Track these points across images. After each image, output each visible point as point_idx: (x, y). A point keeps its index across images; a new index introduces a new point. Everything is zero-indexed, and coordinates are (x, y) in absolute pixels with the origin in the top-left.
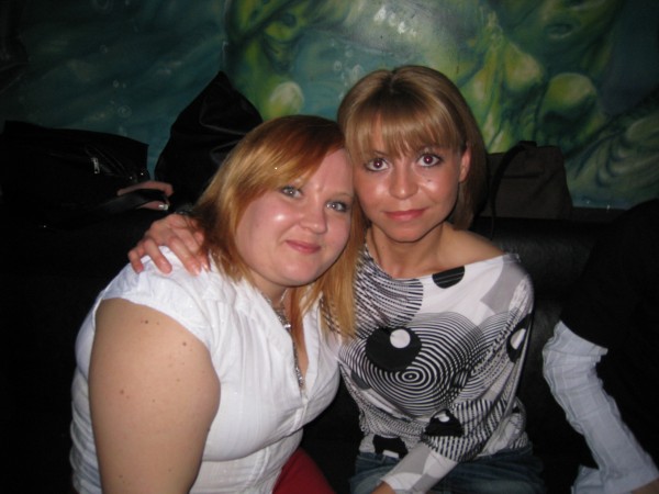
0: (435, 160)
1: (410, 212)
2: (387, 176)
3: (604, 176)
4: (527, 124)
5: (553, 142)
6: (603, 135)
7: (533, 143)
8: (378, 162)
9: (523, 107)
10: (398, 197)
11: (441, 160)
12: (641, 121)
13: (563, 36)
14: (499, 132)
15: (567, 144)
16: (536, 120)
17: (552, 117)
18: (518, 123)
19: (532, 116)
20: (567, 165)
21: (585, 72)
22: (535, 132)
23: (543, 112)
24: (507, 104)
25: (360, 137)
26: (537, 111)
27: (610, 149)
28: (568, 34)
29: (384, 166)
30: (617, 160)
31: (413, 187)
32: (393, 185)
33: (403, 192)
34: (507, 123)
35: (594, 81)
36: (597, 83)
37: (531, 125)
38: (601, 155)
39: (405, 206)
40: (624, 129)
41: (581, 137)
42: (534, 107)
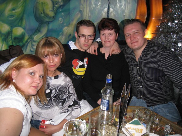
0: (57, 55)
1: (53, 65)
2: (48, 59)
3: (32, 50)
4: (10, 41)
5: (18, 44)
6: (29, 40)
7: (13, 46)
8: (46, 56)
9: (7, 37)
10: (51, 63)
11: (58, 55)
12: (36, 36)
13: (13, 18)
14: (3, 44)
15: (21, 44)
16: (12, 40)
17: (16, 38)
18: (7, 41)
19: (10, 39)
20: (22, 49)
21: (21, 26)
22: (12, 43)
23: (13, 38)
24: (3, 37)
25: (43, 51)
26: (11, 38)
27: (31, 43)
28: (14, 18)
29: (47, 57)
30: (34, 45)
31: (53, 60)
32: (49, 61)
33: (52, 62)
34: (4, 42)
35: (23, 28)
36: (24, 28)
37: (11, 41)
38: (30, 45)
39: (52, 64)
40: (33, 38)
41: (24, 42)
42: (10, 37)
